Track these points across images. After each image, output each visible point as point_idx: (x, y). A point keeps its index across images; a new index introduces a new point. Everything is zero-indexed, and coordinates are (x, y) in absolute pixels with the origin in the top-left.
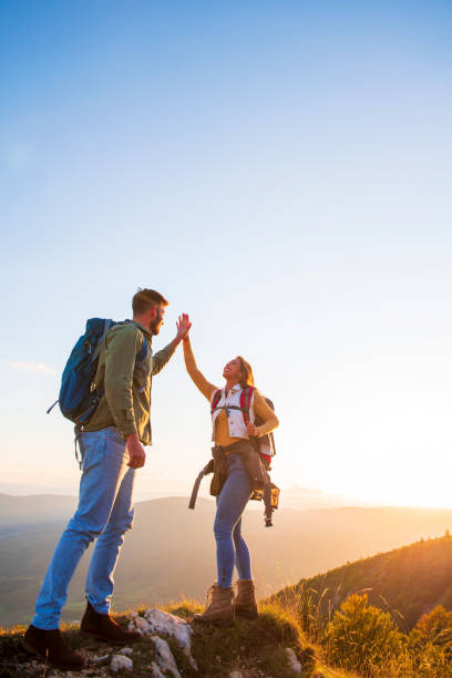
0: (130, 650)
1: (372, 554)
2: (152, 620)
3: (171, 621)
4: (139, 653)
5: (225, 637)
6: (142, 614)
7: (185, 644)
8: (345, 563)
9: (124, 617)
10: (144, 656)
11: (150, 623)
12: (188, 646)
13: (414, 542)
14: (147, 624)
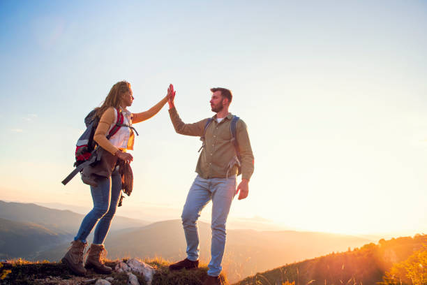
0: (112, 279)
1: (302, 260)
2: (130, 264)
3: (142, 266)
4: (117, 281)
5: (176, 277)
6: (125, 261)
7: (148, 279)
8: (285, 265)
9: (114, 263)
10: (120, 282)
11: (129, 266)
12: (151, 280)
13: (328, 254)
14: (127, 266)
